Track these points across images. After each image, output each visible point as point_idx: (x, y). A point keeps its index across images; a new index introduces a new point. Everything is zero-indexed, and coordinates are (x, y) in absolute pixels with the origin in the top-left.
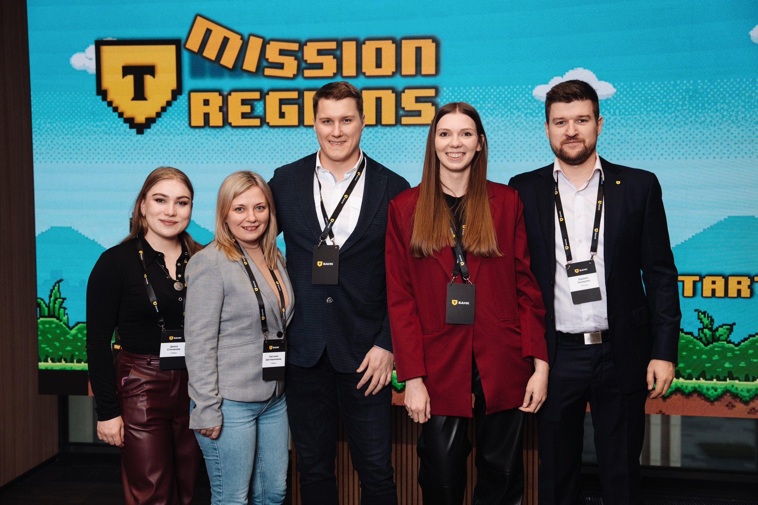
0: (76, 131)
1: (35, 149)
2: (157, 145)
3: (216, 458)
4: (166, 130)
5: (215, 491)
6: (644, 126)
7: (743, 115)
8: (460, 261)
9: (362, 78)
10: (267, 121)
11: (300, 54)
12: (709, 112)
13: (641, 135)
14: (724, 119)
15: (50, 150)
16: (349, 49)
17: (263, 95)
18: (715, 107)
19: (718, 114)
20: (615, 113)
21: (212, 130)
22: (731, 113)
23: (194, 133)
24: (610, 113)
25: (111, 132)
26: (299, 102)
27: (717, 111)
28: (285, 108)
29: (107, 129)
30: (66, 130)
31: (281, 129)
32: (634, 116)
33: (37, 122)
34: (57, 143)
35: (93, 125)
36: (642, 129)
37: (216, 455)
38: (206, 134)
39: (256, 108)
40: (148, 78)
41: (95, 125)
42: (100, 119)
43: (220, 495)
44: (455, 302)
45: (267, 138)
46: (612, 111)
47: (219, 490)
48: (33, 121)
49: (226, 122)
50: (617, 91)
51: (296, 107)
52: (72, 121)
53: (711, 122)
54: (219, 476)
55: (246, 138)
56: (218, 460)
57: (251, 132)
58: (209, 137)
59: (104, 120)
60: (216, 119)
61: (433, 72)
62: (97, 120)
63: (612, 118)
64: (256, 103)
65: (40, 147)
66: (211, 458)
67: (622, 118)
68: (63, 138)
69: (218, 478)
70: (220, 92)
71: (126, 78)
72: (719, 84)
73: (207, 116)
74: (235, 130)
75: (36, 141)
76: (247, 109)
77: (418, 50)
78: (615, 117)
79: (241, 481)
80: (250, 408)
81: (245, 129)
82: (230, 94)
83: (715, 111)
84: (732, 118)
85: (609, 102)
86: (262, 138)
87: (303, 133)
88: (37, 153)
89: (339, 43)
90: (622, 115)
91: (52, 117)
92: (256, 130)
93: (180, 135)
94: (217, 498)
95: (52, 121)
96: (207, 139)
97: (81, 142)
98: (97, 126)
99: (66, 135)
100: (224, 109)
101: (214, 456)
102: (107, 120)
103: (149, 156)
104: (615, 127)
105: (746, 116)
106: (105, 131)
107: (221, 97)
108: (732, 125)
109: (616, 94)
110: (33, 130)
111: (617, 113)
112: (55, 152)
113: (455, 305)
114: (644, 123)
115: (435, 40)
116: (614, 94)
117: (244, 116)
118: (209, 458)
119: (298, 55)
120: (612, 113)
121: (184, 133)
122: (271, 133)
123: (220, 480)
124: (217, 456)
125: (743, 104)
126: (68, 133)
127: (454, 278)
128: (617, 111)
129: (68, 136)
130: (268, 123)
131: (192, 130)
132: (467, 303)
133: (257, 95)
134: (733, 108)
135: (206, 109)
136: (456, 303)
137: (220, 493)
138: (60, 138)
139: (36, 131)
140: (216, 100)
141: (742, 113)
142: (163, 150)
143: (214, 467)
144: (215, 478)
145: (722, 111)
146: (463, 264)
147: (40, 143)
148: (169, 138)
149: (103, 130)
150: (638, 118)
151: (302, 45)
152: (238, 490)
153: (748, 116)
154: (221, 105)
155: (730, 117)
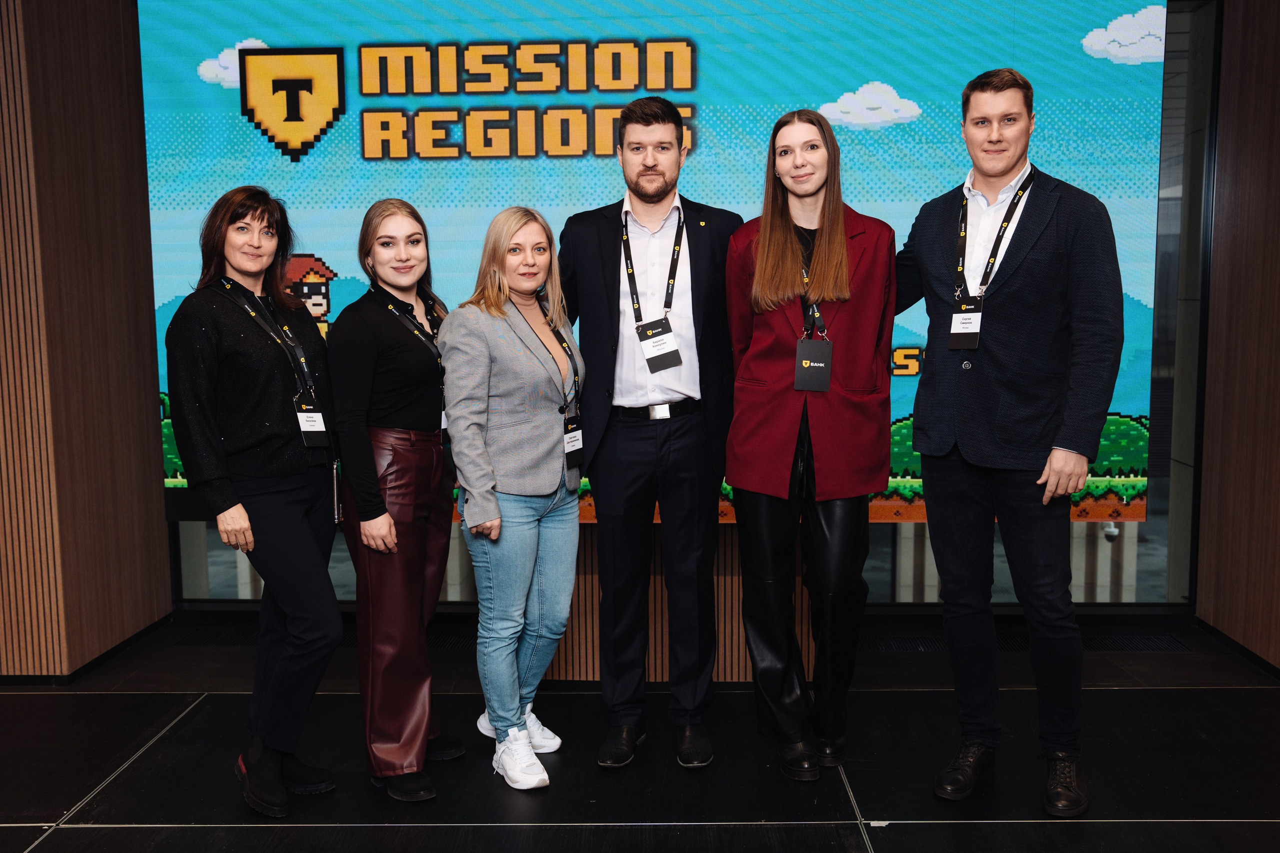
0: (208, 165)
1: (151, 192)
2: (318, 183)
3: (486, 565)
4: (330, 164)
5: (484, 606)
6: (957, 157)
7: (1075, 145)
8: (814, 312)
9: (594, 93)
10: (468, 150)
11: (510, 60)
12: (1035, 140)
13: (953, 169)
14: (1053, 150)
15: (172, 192)
16: (577, 54)
17: (462, 116)
18: (1042, 134)
19: (1046, 143)
20: (920, 140)
21: (394, 163)
22: (1061, 142)
23: (368, 167)
24: (914, 140)
25: (256, 167)
26: (511, 125)
27: (1045, 139)
28: (491, 133)
29: (249, 163)
30: (194, 165)
31: (487, 162)
32: (944, 145)
33: (154, 155)
34: (182, 183)
35: (230, 158)
36: (953, 161)
37: (486, 560)
38: (385, 168)
39: (452, 134)
40: (304, 94)
41: (233, 158)
42: (239, 149)
43: (491, 612)
44: (806, 364)
45: (468, 174)
46: (917, 137)
47: (490, 605)
48: (148, 153)
49: (412, 152)
50: (923, 112)
51: (506, 132)
52: (202, 152)
53: (1037, 152)
54: (490, 587)
55: (439, 173)
56: (489, 567)
57: (446, 166)
58: (389, 173)
59: (246, 150)
60: (399, 147)
61: (689, 86)
62: (236, 151)
63: (918, 147)
64: (452, 126)
65: (158, 188)
66: (481, 564)
67: (929, 147)
68: (190, 176)
69: (489, 589)
70: (403, 112)
71: (276, 94)
72: (1047, 104)
73: (386, 144)
74: (424, 162)
75: (153, 180)
76: (440, 134)
77: (669, 56)
78: (921, 145)
79: (517, 595)
80: (529, 506)
81: (438, 162)
82: (417, 114)
83: (1042, 139)
84: (1062, 149)
85: (913, 126)
86: (461, 174)
87: (516, 166)
88: (154, 197)
89: (564, 46)
90: (929, 143)
91: (173, 147)
92: (453, 163)
93: (350, 170)
94: (487, 615)
95: (174, 153)
96: (386, 175)
97: (214, 181)
98: (236, 158)
99: (193, 171)
100: (409, 134)
101: (484, 562)
102: (249, 150)
103: (308, 199)
104: (921, 158)
105: (1078, 146)
106: (247, 166)
107: (405, 119)
108: (1062, 157)
109: (921, 115)
110: (148, 165)
111: (924, 140)
112: (179, 195)
113: (806, 366)
114: (956, 154)
115: (690, 43)
116: (919, 116)
117: (437, 143)
118: (477, 564)
119: (508, 61)
120: (917, 141)
121: (355, 167)
122: (473, 166)
123: (491, 593)
124: (488, 562)
125: (1075, 131)
126: (197, 169)
127: (806, 333)
128: (924, 138)
129: (197, 173)
130: (469, 154)
131: (366, 163)
132: (822, 365)
133: (453, 116)
134: (1062, 136)
135: (385, 135)
136: (808, 365)
137: (491, 608)
138: (186, 176)
139: (153, 167)
140: (398, 122)
141: (1075, 141)
142: (327, 190)
143: (485, 575)
144: (485, 590)
145: (1050, 139)
146: (818, 316)
147: (158, 183)
148: (334, 174)
149: (245, 164)
150: (950, 147)
151: (513, 49)
152: (512, 605)
153: (1081, 145)
154: (405, 129)
155: (1060, 147)
